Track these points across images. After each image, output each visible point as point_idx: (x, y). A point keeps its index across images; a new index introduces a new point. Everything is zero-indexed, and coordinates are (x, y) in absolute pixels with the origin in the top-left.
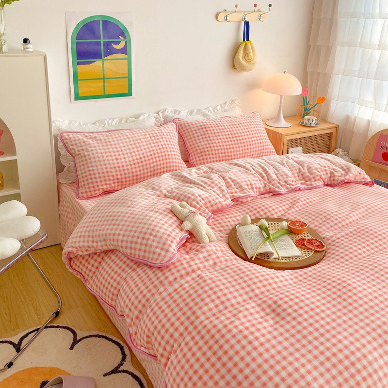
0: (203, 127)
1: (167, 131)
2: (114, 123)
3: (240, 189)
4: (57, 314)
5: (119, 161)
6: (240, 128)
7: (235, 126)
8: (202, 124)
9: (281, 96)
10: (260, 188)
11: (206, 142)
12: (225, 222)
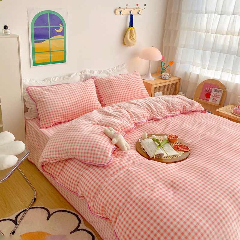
0: (110, 81)
1: (90, 84)
2: (56, 80)
3: (138, 118)
4: (35, 200)
5: (64, 104)
6: (130, 81)
7: (127, 80)
8: (108, 79)
9: (150, 61)
10: (148, 117)
11: (112, 90)
12: (132, 138)
